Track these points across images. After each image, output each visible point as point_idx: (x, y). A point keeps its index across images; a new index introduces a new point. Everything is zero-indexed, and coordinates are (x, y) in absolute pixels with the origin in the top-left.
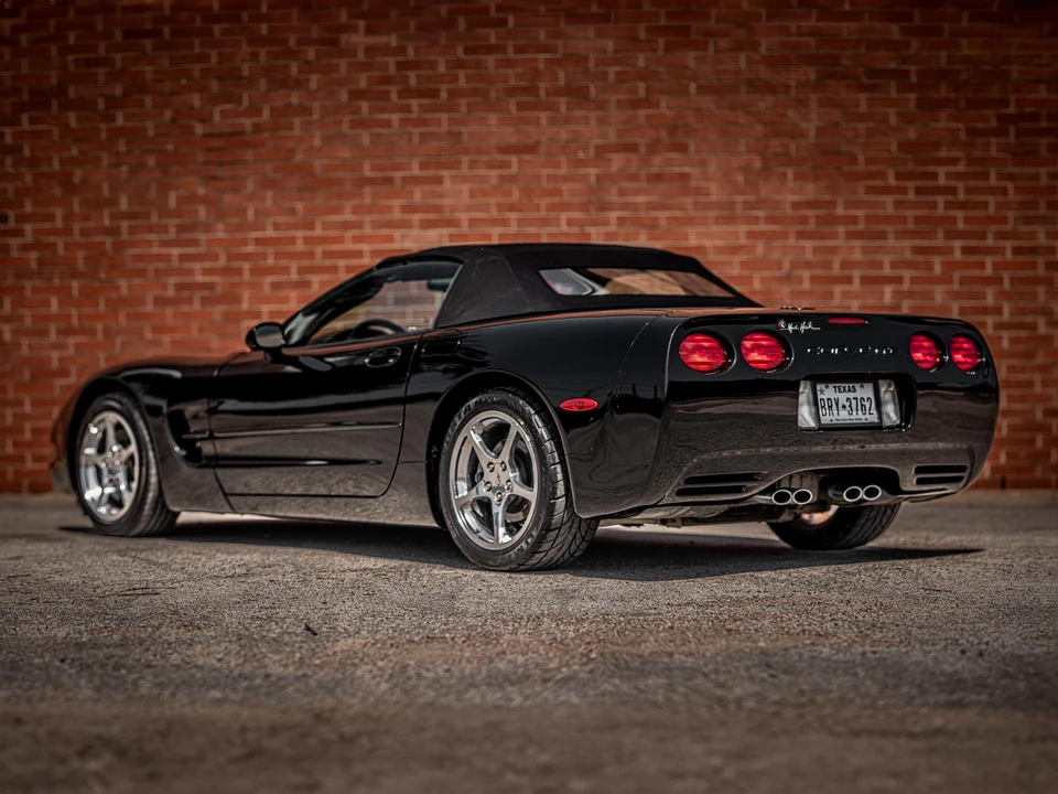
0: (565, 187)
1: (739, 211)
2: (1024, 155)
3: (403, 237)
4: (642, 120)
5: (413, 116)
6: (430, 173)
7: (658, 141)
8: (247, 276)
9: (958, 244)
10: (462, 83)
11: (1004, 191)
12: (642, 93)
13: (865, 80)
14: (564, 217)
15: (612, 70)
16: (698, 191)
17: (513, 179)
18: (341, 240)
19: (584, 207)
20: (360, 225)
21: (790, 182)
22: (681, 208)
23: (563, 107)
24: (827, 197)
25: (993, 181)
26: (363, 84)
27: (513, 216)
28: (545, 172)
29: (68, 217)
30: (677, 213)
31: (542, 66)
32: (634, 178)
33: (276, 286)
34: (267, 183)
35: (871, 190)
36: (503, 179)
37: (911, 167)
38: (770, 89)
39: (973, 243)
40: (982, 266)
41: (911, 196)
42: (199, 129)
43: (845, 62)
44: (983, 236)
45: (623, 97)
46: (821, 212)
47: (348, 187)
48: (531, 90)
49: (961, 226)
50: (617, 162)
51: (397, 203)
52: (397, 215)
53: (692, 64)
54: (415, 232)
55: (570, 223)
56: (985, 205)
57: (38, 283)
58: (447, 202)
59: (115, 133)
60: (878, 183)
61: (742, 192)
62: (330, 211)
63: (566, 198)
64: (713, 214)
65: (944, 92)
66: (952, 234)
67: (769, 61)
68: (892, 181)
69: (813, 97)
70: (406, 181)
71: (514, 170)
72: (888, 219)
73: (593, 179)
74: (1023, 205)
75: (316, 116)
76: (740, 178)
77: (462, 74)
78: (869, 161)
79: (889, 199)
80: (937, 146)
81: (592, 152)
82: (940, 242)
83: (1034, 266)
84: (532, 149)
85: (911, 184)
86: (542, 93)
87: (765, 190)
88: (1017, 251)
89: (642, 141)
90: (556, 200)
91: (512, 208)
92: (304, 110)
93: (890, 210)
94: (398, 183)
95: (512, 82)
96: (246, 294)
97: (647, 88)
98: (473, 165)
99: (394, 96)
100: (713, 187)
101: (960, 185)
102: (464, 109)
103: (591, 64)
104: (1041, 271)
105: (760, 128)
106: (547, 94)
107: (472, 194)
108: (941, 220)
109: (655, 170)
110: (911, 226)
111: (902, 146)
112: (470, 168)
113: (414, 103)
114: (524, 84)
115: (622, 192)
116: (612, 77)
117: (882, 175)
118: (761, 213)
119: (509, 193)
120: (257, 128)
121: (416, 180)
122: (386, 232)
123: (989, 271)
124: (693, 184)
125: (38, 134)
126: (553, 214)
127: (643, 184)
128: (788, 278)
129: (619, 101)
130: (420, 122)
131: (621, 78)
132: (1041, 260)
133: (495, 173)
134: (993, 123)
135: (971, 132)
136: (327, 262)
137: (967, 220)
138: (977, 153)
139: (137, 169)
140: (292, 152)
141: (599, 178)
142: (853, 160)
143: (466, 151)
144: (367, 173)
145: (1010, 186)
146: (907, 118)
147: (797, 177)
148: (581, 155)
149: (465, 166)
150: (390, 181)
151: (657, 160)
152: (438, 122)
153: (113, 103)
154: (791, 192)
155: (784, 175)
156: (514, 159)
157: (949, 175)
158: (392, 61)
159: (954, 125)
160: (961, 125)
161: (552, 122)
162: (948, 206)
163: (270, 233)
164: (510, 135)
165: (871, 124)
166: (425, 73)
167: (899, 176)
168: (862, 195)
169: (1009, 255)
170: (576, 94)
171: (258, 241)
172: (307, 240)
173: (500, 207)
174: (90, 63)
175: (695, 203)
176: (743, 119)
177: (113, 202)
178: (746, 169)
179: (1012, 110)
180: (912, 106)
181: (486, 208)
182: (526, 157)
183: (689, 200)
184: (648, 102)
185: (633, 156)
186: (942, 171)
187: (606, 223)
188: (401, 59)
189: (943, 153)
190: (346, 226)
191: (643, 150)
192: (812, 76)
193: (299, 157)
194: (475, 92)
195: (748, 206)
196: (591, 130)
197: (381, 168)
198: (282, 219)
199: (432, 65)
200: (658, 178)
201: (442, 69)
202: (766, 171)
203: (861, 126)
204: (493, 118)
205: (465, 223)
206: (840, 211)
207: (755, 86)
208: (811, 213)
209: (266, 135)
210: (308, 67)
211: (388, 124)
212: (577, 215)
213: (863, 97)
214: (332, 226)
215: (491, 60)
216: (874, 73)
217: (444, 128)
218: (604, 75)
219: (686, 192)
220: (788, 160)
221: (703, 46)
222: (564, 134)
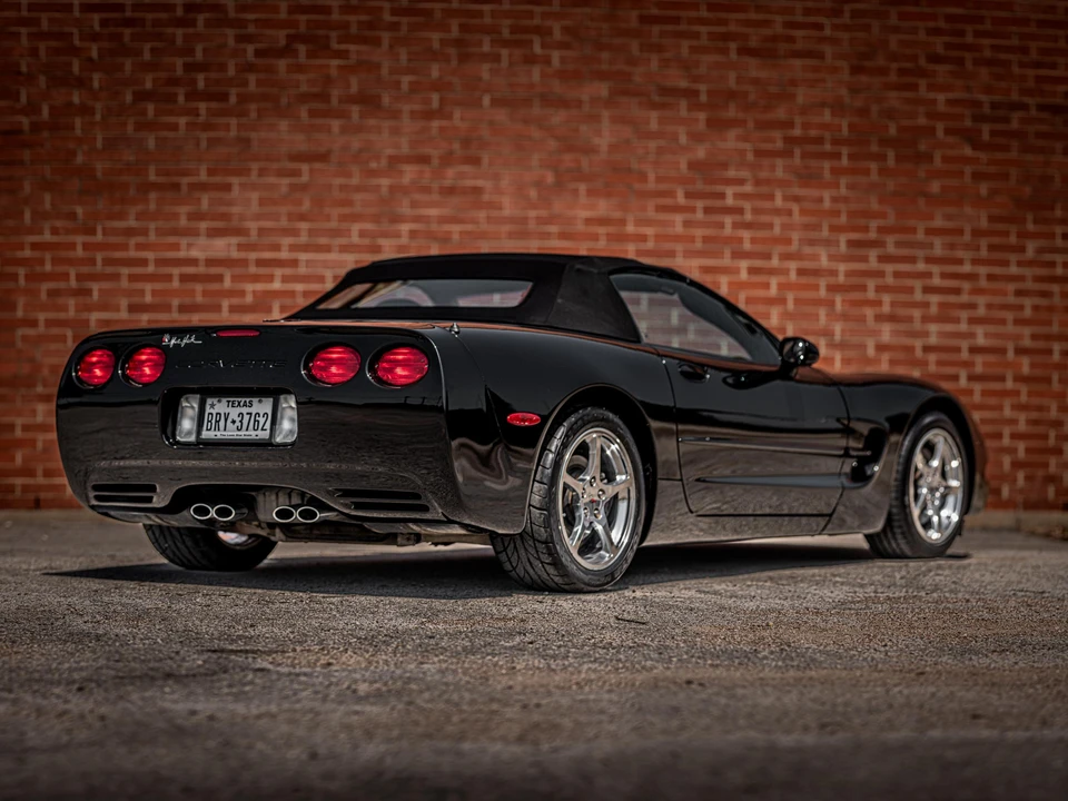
0: (358, 197)
1: (532, 226)
2: (808, 178)
3: (189, 246)
4: (434, 132)
5: (201, 119)
6: (217, 179)
7: (451, 153)
8: (22, 282)
9: (744, 264)
10: (252, 87)
11: (789, 213)
12: (435, 104)
13: (656, 98)
14: (356, 228)
15: (406, 80)
16: (492, 205)
17: (304, 188)
18: (125, 247)
19: (376, 219)
20: (145, 232)
21: (583, 199)
22: (474, 221)
23: (355, 116)
24: (617, 215)
25: (779, 202)
26: (149, 85)
27: (304, 226)
28: (338, 181)
30: (469, 227)
31: (334, 73)
32: (426, 190)
33: (53, 293)
34: (45, 186)
35: (661, 209)
36: (294, 188)
37: (700, 186)
38: (563, 103)
39: (758, 263)
40: (767, 286)
41: (700, 215)
43: (637, 79)
44: (768, 257)
45: (417, 107)
46: (611, 229)
47: (132, 192)
48: (323, 97)
49: (747, 246)
50: (409, 173)
51: (183, 210)
52: (183, 222)
53: (486, 76)
54: (202, 241)
55: (362, 234)
56: (770, 226)
58: (235, 210)
60: (668, 201)
61: (535, 207)
62: (111, 217)
63: (358, 209)
64: (506, 228)
65: (732, 112)
66: (738, 255)
67: (563, 75)
68: (681, 200)
69: (606, 114)
70: (193, 187)
71: (305, 178)
72: (677, 238)
73: (384, 191)
74: (806, 227)
75: (98, 117)
76: (533, 193)
77: (252, 78)
78: (659, 179)
79: (678, 218)
80: (725, 166)
81: (384, 162)
82: (726, 261)
83: (816, 287)
84: (323, 157)
85: (700, 204)
86: (335, 102)
87: (558, 206)
88: (801, 272)
89: (435, 153)
90: (346, 210)
91: (302, 217)
92: (86, 110)
93: (679, 229)
94: (184, 189)
95: (304, 88)
96: (21, 301)
97: (442, 100)
98: (262, 172)
99: (181, 99)
100: (506, 201)
101: (747, 206)
102: (253, 115)
103: (385, 71)
104: (823, 293)
105: (552, 144)
106: (340, 102)
107: (262, 202)
108: (728, 240)
109: (448, 183)
110: (699, 245)
111: (692, 165)
112: (260, 175)
113: (203, 106)
114: (315, 90)
115: (414, 205)
116: (405, 87)
117: (671, 194)
118: (554, 229)
119: (300, 203)
120: (36, 127)
121: (203, 187)
122: (172, 239)
123: (773, 291)
124: (486, 197)
126: (344, 225)
127: (435, 197)
129: (412, 112)
130: (207, 127)
131: (415, 88)
132: (823, 283)
133: (286, 181)
134: (779, 145)
135: (759, 153)
136: (109, 270)
137: (753, 241)
138: (764, 174)
140: (74, 154)
141: (392, 189)
142: (643, 177)
143: (256, 158)
144: (152, 177)
145: (795, 208)
146: (696, 137)
147: (590, 193)
148: (374, 165)
149: (254, 173)
150: (176, 187)
151: (451, 172)
152: (227, 127)
154: (583, 208)
155: (576, 191)
156: (305, 167)
157: (736, 196)
158: (179, 62)
159: (742, 145)
160: (748, 146)
161: (344, 130)
162: (736, 226)
163: (47, 237)
164: (300, 142)
165: (662, 143)
166: (213, 75)
167: (688, 195)
168: (651, 214)
169: (793, 276)
170: (369, 102)
171: (34, 246)
172: (86, 246)
173: (291, 217)
175: (488, 218)
176: (536, 133)
178: (539, 184)
179: (797, 132)
180: (702, 126)
181: (276, 217)
182: (317, 165)
183: (482, 214)
184: (440, 113)
185: (426, 168)
186: (730, 191)
187: (398, 235)
188: (189, 59)
189: (732, 173)
190: (130, 232)
191: (435, 162)
192: (604, 92)
193: (80, 159)
194: (265, 97)
195: (541, 221)
196: (388, 139)
197: (167, 173)
198: (59, 224)
199: (222, 67)
200: (450, 191)
201: (231, 72)
202: (559, 185)
203: (653, 145)
204: (284, 125)
205: (254, 233)
206: (630, 228)
207: (548, 100)
208: (602, 230)
209: (45, 134)
210: (91, 65)
211: (175, 127)
212: (369, 226)
213: (654, 115)
214: (115, 232)
215: (282, 64)
216: (665, 91)
217: (233, 133)
218: (398, 84)
219: (479, 205)
220: (580, 176)
221: (497, 58)
222: (356, 143)
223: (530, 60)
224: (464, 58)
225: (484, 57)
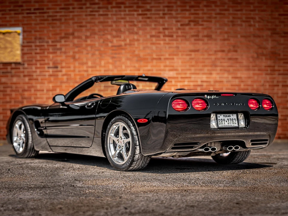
0: (206, 61)
1: (251, 68)
3: (164, 74)
4: (226, 44)
6: (171, 57)
7: (230, 49)
10: (180, 34)
13: (283, 35)
14: (206, 68)
17: (192, 59)
19: (211, 66)
20: (152, 70)
22: (236, 67)
23: (206, 40)
24: (273, 65)
26: (154, 34)
27: (193, 68)
28: (201, 57)
29: (75, 67)
31: (200, 30)
32: (224, 59)
34: (128, 59)
35: (285, 63)
36: (190, 59)
38: (259, 36)
42: (110, 44)
43: (278, 30)
45: (221, 38)
46: (271, 68)
47: (149, 60)
48: (197, 36)
50: (220, 55)
51: (162, 64)
52: (162, 68)
53: (239, 30)
54: (167, 72)
55: (208, 70)
57: (67, 84)
58: (175, 64)
59: (87, 45)
61: (251, 63)
62: (145, 66)
63: (206, 64)
64: (244, 68)
67: (259, 29)
69: (270, 39)
70: (165, 59)
71: (193, 56)
73: (213, 59)
75: (141, 42)
76: (251, 60)
77: (180, 31)
78: (284, 55)
81: (213, 52)
84: (198, 51)
87: (257, 63)
89: (226, 49)
90: (204, 64)
91: (193, 66)
92: (138, 40)
95: (193, 34)
98: (182, 55)
102: (180, 41)
106: (202, 37)
107: (182, 63)
109: (229, 57)
119: (192, 62)
120: (126, 45)
124: (239, 61)
125: (66, 45)
126: (203, 68)
127: (227, 61)
128: (263, 85)
130: (168, 44)
131: (221, 33)
133: (188, 57)
139: (93, 55)
140: (134, 51)
141: (216, 59)
142: (279, 55)
143: (180, 51)
144: (155, 57)
147: (266, 59)
148: (210, 53)
150: (160, 59)
151: (230, 54)
152: (173, 44)
153: (87, 37)
154: (264, 63)
155: (262, 59)
156: (193, 53)
158: (161, 27)
161: (203, 44)
164: (192, 47)
165: (285, 46)
166: (170, 31)
168: (282, 64)
170: (209, 36)
173: (190, 66)
174: (81, 26)
176: (252, 44)
177: (86, 63)
178: (253, 57)
181: (186, 66)
184: (228, 40)
185: (224, 53)
188: (164, 27)
191: (226, 52)
192: (270, 33)
194: (183, 36)
196: (214, 46)
197: (158, 55)
198: (132, 68)
199: (172, 29)
200: (230, 59)
201: (174, 30)
202: (258, 58)
203: (282, 47)
204: (187, 43)
205: (180, 70)
206: (276, 68)
207: (254, 36)
208: (269, 69)
209: (128, 46)
210: (139, 29)
211: (160, 44)
212: (210, 68)
213: (282, 39)
215: (187, 28)
216: (285, 33)
217: (175, 45)
218: (216, 32)
219: (237, 63)
220: (263, 55)
221: (241, 25)
222: (206, 47)
223: (250, 26)
224: (233, 25)
225: (239, 25)
